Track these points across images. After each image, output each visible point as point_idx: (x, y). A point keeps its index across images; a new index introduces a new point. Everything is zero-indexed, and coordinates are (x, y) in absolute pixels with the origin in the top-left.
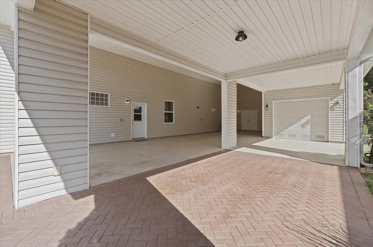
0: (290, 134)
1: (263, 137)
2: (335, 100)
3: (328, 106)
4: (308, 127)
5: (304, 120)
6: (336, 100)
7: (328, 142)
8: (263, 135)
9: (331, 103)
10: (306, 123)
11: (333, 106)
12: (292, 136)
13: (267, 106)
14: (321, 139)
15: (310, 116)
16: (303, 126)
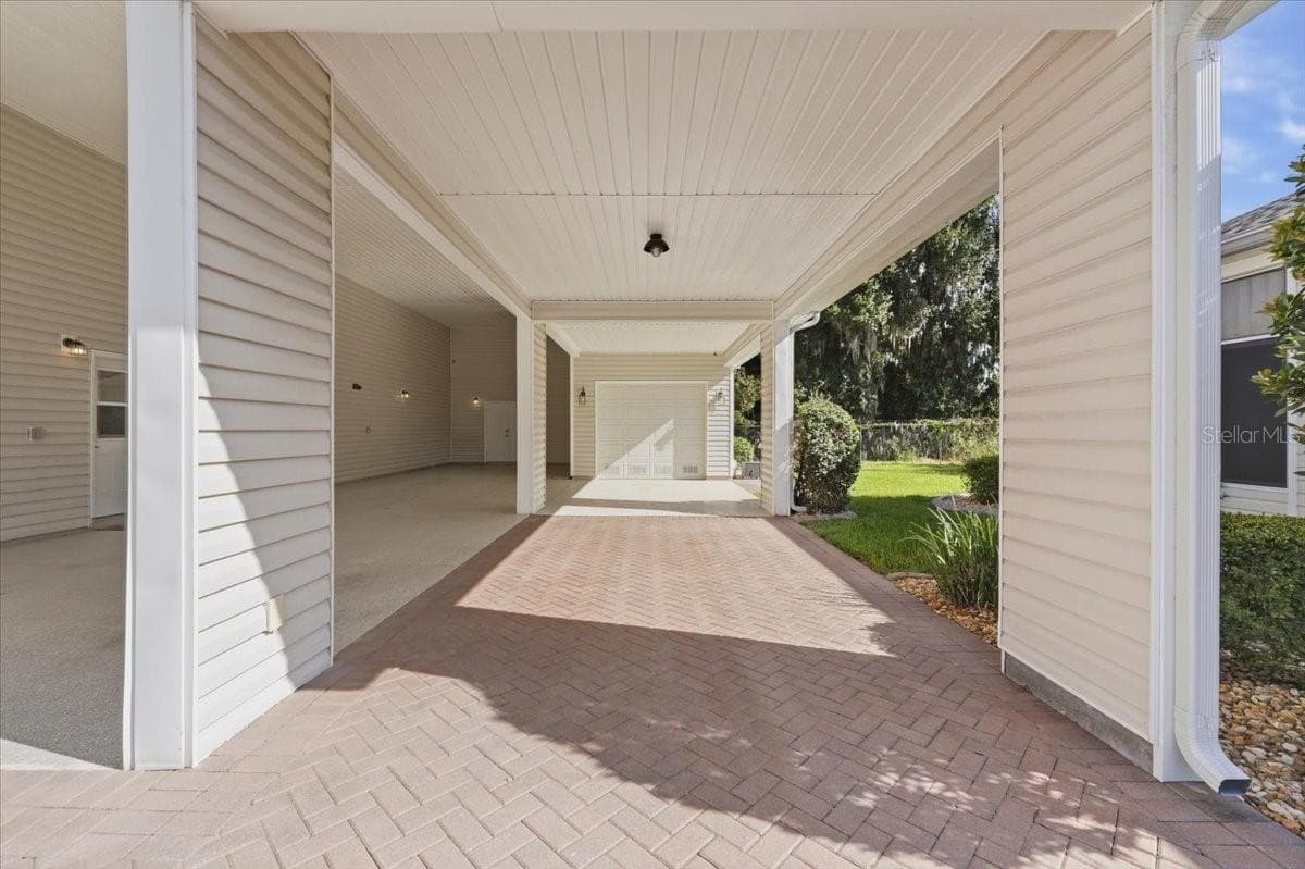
0: (634, 468)
1: (571, 478)
2: (715, 388)
3: (704, 403)
4: (669, 449)
5: (661, 432)
6: (717, 387)
7: (704, 478)
8: (572, 474)
9: (710, 397)
10: (665, 439)
11: (713, 402)
12: (638, 470)
13: (583, 394)
14: (693, 475)
15: (672, 422)
16: (660, 445)
